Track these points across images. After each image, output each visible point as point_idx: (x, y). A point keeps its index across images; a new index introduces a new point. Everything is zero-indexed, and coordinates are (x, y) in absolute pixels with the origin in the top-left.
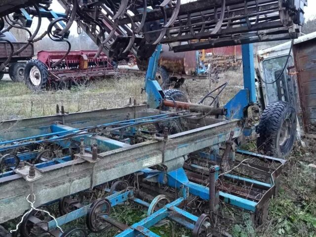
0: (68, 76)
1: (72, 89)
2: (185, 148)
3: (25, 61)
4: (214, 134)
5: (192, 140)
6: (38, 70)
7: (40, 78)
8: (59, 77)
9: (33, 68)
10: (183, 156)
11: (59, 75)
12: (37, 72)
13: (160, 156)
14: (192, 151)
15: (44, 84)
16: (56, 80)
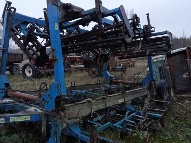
0: (47, 71)
1: (48, 78)
2: (131, 97)
3: (18, 63)
4: (140, 92)
5: (133, 94)
6: (30, 68)
7: (31, 73)
8: (42, 72)
9: (27, 67)
10: (130, 100)
11: (42, 71)
12: (30, 69)
13: (124, 99)
14: (133, 98)
15: (33, 76)
16: (41, 73)
